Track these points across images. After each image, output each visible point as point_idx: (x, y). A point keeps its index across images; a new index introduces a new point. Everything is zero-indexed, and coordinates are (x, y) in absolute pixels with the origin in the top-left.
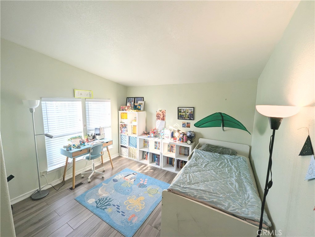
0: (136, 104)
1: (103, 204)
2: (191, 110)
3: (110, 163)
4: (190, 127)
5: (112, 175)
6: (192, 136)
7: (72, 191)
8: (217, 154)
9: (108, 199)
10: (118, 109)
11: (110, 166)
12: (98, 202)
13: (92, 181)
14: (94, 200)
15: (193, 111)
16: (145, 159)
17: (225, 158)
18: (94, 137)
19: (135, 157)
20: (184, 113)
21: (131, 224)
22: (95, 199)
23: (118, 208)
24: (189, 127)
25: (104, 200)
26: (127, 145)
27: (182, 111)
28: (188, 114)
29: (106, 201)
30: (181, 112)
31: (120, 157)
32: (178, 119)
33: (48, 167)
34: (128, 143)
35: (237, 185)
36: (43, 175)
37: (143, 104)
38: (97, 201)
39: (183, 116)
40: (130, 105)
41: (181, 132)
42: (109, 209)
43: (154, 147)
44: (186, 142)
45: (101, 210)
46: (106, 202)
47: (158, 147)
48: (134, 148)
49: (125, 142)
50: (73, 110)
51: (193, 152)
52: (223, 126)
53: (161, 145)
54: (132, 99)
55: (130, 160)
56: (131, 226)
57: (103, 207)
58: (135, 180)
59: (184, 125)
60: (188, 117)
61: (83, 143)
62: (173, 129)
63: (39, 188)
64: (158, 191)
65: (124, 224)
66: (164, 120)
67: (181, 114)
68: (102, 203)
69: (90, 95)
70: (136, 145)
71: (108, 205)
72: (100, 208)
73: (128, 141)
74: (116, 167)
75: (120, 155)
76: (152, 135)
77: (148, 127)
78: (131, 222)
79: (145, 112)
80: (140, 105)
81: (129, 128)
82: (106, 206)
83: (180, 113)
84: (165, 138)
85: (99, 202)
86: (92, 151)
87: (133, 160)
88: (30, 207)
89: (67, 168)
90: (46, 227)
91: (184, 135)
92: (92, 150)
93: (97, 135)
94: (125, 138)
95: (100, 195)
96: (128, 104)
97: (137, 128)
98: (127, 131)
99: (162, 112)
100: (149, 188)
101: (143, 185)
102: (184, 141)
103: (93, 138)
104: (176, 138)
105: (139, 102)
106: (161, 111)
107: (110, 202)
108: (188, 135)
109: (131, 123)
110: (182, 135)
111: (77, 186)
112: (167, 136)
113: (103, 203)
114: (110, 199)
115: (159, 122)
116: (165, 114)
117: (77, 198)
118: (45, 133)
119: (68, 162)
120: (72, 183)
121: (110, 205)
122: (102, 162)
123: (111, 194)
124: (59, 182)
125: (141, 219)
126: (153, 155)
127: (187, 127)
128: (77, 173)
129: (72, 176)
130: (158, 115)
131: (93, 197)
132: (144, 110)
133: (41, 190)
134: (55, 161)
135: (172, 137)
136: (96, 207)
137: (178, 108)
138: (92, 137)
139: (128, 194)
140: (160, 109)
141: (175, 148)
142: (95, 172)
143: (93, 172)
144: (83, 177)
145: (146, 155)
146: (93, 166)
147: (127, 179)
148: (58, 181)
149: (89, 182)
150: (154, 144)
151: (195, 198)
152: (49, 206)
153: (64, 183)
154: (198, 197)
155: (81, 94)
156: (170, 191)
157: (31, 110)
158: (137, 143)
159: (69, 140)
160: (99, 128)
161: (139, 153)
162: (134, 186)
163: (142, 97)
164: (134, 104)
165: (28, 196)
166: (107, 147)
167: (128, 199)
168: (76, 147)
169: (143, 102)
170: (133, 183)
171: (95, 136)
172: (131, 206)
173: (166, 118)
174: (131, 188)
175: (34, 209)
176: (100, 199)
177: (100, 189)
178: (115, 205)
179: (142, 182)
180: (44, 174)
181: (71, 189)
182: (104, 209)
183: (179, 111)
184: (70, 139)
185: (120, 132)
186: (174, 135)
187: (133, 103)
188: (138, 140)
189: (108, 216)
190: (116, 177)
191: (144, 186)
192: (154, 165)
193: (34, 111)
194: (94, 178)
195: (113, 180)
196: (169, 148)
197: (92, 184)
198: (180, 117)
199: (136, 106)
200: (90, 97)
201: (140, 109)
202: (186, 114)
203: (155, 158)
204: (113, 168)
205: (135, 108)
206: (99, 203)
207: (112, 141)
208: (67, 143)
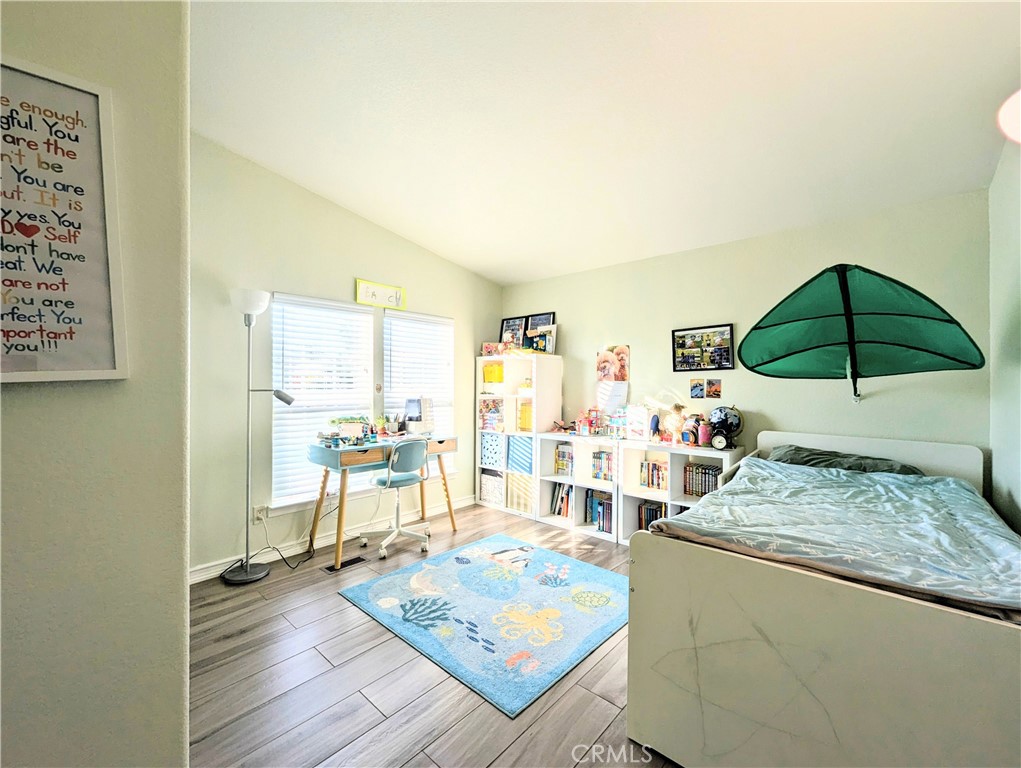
0: (530, 334)
1: (424, 614)
2: (722, 333)
3: (449, 519)
4: (722, 394)
5: (452, 546)
6: (730, 421)
7: (334, 574)
8: (838, 473)
9: (440, 603)
10: (475, 352)
11: (445, 526)
12: (407, 607)
13: (391, 556)
14: (396, 602)
15: (729, 337)
16: (559, 514)
17: (876, 483)
18: (402, 427)
19: (525, 505)
20: (694, 350)
21: (515, 677)
22: (401, 600)
23: (470, 630)
24: (718, 396)
25: (427, 605)
26: (499, 467)
27: (689, 342)
28: (711, 349)
29: (434, 608)
30: (683, 346)
31: (476, 506)
32: (675, 370)
33: (273, 496)
34: (504, 460)
35: (945, 540)
36: (258, 519)
37: (554, 333)
38: (406, 604)
39: (693, 357)
40: (513, 337)
41: (685, 413)
42: (445, 627)
43: (590, 471)
44: (710, 444)
45: (415, 628)
46: (434, 611)
47: (605, 471)
48: (526, 474)
49: (496, 457)
50: (349, 337)
51: (739, 468)
52: (855, 376)
53: (614, 461)
54: (517, 322)
55: (509, 516)
56: (516, 680)
57: (423, 621)
58: (526, 566)
59: (697, 391)
60: (713, 362)
61: (372, 433)
62: (656, 406)
63: (245, 555)
64: (608, 600)
65: (491, 672)
66: (623, 379)
67: (686, 352)
68: (419, 610)
69: (398, 299)
70: (531, 464)
71: (442, 619)
72: (416, 624)
73: (504, 454)
74: (466, 530)
75: (478, 502)
76: (584, 429)
77: (568, 409)
78: (516, 672)
79: (560, 357)
80: (543, 336)
81: (508, 410)
82: (433, 619)
83: (679, 352)
84: (629, 435)
85: (411, 608)
86: (395, 458)
87: (519, 516)
88: (217, 598)
89: (323, 510)
90: (257, 647)
91: (697, 421)
92: (397, 456)
93: (411, 419)
94: (494, 444)
95: (415, 591)
96: (507, 336)
97: (534, 409)
98: (501, 421)
99: (618, 354)
100: (577, 588)
101: (555, 580)
102: (700, 443)
103: (400, 430)
104: (671, 435)
105: (541, 329)
106: (612, 351)
107: (447, 612)
108: (715, 420)
109: (515, 392)
110: (691, 423)
111: (344, 565)
112: (637, 427)
113: (423, 611)
114: (445, 604)
115: (607, 387)
116: (625, 358)
117: (348, 590)
118: (276, 386)
119: (327, 490)
120: (333, 556)
121: (446, 619)
122: (421, 514)
123: (448, 593)
124: (299, 550)
125: (550, 668)
126: (589, 493)
127: (708, 396)
128: (349, 532)
129: (333, 541)
130: (602, 365)
131: (395, 594)
132: (556, 352)
133: (251, 561)
134: (293, 484)
135: (654, 433)
136: (401, 619)
137: (673, 332)
138: (396, 427)
139: (505, 596)
140: (611, 345)
141: (666, 473)
142: (400, 534)
143: (396, 532)
144: (365, 545)
145: (562, 498)
146: (395, 520)
147: (501, 561)
148: (293, 548)
149: (384, 558)
150: (591, 460)
151: (763, 551)
152: (268, 602)
153: (310, 553)
154: (773, 546)
155: (374, 295)
156: (662, 530)
157: (248, 319)
158: (534, 458)
159: (333, 422)
160: (417, 397)
161: (538, 488)
162: (524, 580)
163: (550, 314)
164: (525, 334)
165: (216, 573)
166: (439, 456)
167: (504, 608)
168: (351, 443)
169: (553, 328)
170: (521, 571)
171: (407, 422)
172: (514, 629)
173: (632, 373)
174: (516, 584)
175: (229, 604)
176: (416, 601)
177: (415, 576)
178: (464, 620)
179: (553, 572)
180: (260, 516)
181: (331, 569)
182: (426, 627)
183: (678, 343)
184: (337, 422)
185: (480, 423)
186: (660, 427)
187: (521, 332)
188: (536, 445)
189: (441, 646)
190: (464, 553)
191: (558, 581)
192: (592, 531)
193: (253, 324)
194: (397, 550)
195: (457, 558)
196: (645, 474)
197: (389, 563)
198: (682, 363)
199: (532, 338)
200: (397, 305)
201: (544, 350)
202: (702, 351)
203: (596, 504)
204: (455, 531)
205: (529, 342)
206: (413, 611)
207: (455, 440)
208: (329, 431)
